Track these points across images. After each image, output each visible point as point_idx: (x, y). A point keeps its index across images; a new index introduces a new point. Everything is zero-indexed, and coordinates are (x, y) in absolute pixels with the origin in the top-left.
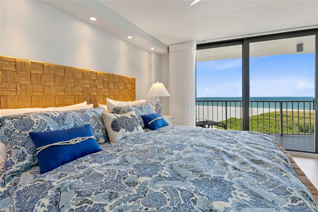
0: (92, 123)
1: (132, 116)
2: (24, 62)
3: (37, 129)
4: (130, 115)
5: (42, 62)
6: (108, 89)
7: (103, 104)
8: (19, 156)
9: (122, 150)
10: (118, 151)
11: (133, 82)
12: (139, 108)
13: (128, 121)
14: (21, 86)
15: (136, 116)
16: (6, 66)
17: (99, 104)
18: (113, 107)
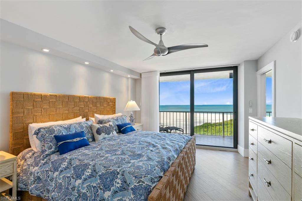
0: (85, 130)
1: (110, 125)
2: (46, 95)
3: (57, 134)
4: (109, 125)
5: (55, 94)
6: (96, 107)
7: (92, 117)
8: (49, 147)
9: (101, 145)
10: (99, 145)
11: (113, 101)
12: (116, 120)
13: (106, 129)
14: (44, 109)
15: (113, 125)
16: (37, 98)
17: (90, 117)
18: (99, 120)
